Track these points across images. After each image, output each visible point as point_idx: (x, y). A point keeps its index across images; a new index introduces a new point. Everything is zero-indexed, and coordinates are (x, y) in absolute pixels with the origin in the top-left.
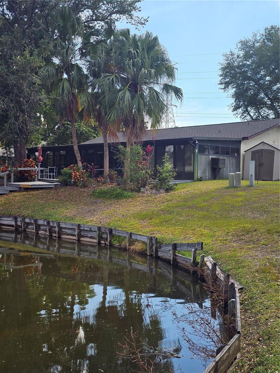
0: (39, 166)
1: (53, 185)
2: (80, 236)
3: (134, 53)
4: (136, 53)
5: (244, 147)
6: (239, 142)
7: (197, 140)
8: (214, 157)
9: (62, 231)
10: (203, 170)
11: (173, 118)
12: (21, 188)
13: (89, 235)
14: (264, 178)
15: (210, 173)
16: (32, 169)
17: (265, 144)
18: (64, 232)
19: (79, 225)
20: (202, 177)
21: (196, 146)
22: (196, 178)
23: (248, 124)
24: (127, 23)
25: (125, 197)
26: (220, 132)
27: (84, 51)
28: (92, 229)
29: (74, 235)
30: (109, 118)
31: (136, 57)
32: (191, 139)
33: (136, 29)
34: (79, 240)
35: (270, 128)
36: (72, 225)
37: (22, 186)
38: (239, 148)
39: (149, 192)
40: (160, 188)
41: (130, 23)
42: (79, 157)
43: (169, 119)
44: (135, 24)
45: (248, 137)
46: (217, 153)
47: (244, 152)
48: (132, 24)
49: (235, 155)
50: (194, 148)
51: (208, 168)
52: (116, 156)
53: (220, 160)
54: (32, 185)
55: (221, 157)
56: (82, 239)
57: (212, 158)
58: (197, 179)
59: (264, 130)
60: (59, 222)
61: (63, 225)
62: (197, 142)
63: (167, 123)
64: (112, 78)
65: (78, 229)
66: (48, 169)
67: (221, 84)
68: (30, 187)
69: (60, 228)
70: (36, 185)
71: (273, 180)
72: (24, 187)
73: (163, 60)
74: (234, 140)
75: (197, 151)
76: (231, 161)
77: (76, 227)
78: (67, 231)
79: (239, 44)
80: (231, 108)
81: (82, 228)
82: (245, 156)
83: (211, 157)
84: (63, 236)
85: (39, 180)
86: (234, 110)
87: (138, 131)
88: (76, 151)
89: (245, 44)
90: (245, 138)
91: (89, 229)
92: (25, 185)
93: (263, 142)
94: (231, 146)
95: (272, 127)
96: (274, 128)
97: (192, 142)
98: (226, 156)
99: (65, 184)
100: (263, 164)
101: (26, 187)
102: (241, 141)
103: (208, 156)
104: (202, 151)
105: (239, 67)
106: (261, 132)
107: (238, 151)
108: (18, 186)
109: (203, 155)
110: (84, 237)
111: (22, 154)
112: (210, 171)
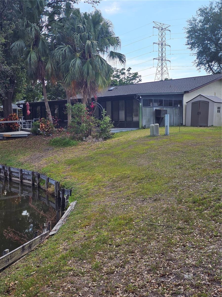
0: (23, 118)
1: (27, 135)
2: (22, 179)
3: (82, 29)
4: (83, 28)
5: (186, 99)
6: (182, 95)
7: (141, 96)
8: (158, 108)
9: (12, 174)
10: (147, 120)
11: (167, 71)
12: (4, 137)
13: (28, 178)
14: (201, 124)
15: (154, 121)
16: (16, 121)
17: (202, 96)
18: (13, 175)
19: (21, 170)
20: (145, 126)
21: (140, 100)
22: (140, 126)
23: (195, 79)
24: (85, 2)
25: (70, 145)
26: (171, 87)
27: (50, 27)
28: (29, 174)
29: (18, 178)
30: (65, 80)
31: (83, 31)
32: (135, 95)
33: (92, 7)
34: (22, 182)
35: (209, 82)
36: (18, 170)
37: (5, 136)
38: (182, 100)
39: (91, 140)
40: (100, 137)
41: (87, 2)
42: (49, 111)
43: (163, 72)
44: (91, 3)
45: (188, 91)
46: (161, 105)
47: (186, 103)
48: (88, 3)
49: (178, 106)
50: (139, 102)
51: (153, 118)
52: (66, 112)
53: (162, 111)
54: (11, 135)
55: (165, 109)
56: (24, 181)
57: (156, 110)
58: (142, 127)
59: (204, 84)
60: (10, 167)
61: (12, 170)
62: (141, 97)
63: (162, 75)
64: (64, 49)
65: (21, 173)
66: (34, 120)
67: (188, 44)
68: (10, 136)
69: (11, 172)
70: (14, 135)
71: (208, 126)
72: (6, 136)
73: (108, 32)
74: (176, 93)
75: (141, 105)
76: (174, 111)
77: (19, 171)
78: (15, 174)
79: (198, 12)
80: (195, 64)
81: (23, 173)
82: (187, 107)
83: (155, 108)
84: (13, 178)
85: (22, 130)
86: (198, 65)
87: (89, 90)
88: (47, 107)
89: (203, 11)
90: (186, 92)
91: (27, 173)
92: (7, 135)
93: (200, 95)
94: (173, 99)
95: (211, 81)
96: (213, 82)
97: (137, 97)
98: (169, 107)
99: (35, 133)
100: (200, 113)
101: (8, 136)
102: (183, 95)
103: (152, 108)
104: (147, 104)
105: (200, 30)
106: (200, 86)
107: (181, 102)
108: (2, 136)
109: (148, 107)
110: (25, 179)
111: (9, 110)
112: (154, 120)
